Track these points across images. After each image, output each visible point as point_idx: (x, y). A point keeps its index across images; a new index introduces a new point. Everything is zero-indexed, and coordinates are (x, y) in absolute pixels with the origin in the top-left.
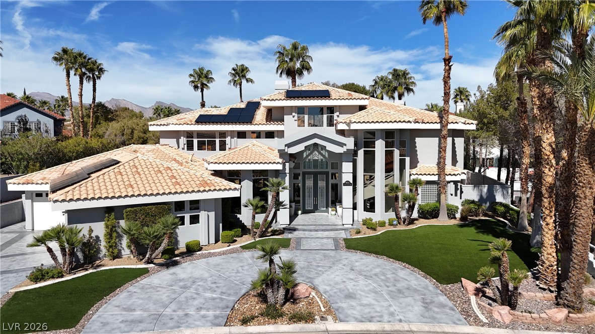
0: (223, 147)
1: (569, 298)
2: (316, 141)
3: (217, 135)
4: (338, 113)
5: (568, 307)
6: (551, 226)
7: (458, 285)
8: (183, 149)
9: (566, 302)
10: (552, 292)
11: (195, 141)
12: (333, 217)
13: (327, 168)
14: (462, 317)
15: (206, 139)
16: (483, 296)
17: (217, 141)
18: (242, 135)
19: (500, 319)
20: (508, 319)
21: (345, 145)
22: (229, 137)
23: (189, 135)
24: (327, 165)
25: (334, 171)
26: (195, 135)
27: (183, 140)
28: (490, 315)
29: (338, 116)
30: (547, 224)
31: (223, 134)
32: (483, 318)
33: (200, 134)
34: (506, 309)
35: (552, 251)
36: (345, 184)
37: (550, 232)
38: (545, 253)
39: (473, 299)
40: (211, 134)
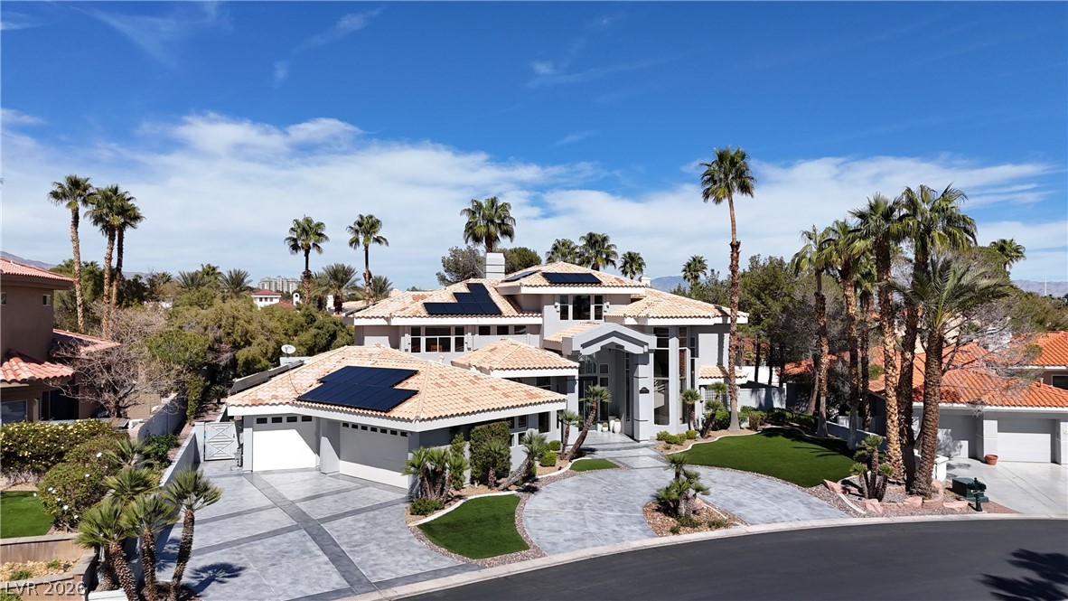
0: (460, 345)
1: (922, 486)
2: (614, 339)
3: (453, 331)
4: (608, 303)
5: (921, 494)
6: (896, 423)
7: (821, 487)
8: (407, 350)
9: (919, 490)
10: (899, 484)
11: (423, 339)
12: (606, 435)
13: (595, 372)
14: (843, 512)
15: (438, 337)
16: (850, 493)
17: (453, 339)
18: (484, 330)
19: (873, 510)
20: (880, 510)
21: (647, 344)
22: (470, 334)
23: (415, 331)
24: (595, 367)
25: (604, 376)
26: (423, 331)
27: (406, 340)
28: (865, 508)
29: (608, 307)
30: (893, 422)
31: (460, 330)
32: (859, 510)
33: (431, 330)
34: (875, 501)
35: (898, 446)
36: (642, 392)
37: (895, 429)
38: (891, 449)
39: (842, 496)
40: (445, 330)
